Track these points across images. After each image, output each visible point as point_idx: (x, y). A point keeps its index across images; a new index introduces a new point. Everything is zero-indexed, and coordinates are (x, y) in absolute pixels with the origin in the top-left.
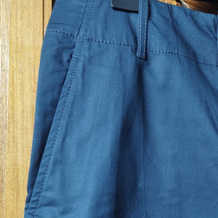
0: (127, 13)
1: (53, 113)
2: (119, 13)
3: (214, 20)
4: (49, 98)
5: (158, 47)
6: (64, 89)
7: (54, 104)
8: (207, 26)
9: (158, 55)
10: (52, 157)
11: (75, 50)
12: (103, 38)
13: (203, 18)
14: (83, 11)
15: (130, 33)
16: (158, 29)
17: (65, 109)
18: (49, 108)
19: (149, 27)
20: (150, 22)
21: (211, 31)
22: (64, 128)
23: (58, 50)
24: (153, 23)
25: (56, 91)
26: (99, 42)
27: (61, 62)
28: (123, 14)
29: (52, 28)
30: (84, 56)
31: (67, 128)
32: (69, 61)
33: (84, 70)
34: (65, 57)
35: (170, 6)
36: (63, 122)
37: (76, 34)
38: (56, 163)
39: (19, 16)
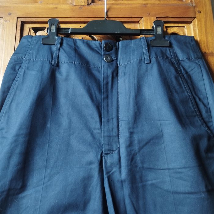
0: (50, 46)
1: (8, 92)
2: (46, 46)
3: (100, 44)
4: (7, 85)
5: (64, 60)
6: (15, 81)
7: (9, 88)
8: (97, 48)
9: (64, 64)
10: (5, 110)
11: (22, 65)
12: (36, 58)
13: (94, 43)
14: (28, 47)
15: (50, 54)
16: (65, 51)
17: (14, 90)
18: (6, 90)
19: (60, 51)
20: (61, 48)
21: (99, 50)
22: (12, 98)
23: (14, 65)
24: (64, 50)
25: (11, 82)
26: (34, 60)
27: (15, 70)
28: (48, 46)
29: (14, 56)
30: (26, 67)
31: (13, 98)
32: (19, 69)
33: (25, 73)
34: (17, 67)
35: (75, 40)
36: (12, 96)
37: (24, 57)
38: (6, 113)
39: (3, 52)
